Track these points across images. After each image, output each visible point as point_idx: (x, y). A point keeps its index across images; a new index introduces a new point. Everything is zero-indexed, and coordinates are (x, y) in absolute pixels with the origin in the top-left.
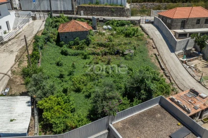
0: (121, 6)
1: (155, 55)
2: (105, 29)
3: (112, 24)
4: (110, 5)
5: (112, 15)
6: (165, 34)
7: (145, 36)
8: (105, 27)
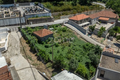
0: (49, 16)
1: (80, 37)
2: (51, 30)
3: (53, 27)
4: (44, 17)
5: (46, 22)
6: (78, 28)
7: (70, 30)
8: (50, 29)
